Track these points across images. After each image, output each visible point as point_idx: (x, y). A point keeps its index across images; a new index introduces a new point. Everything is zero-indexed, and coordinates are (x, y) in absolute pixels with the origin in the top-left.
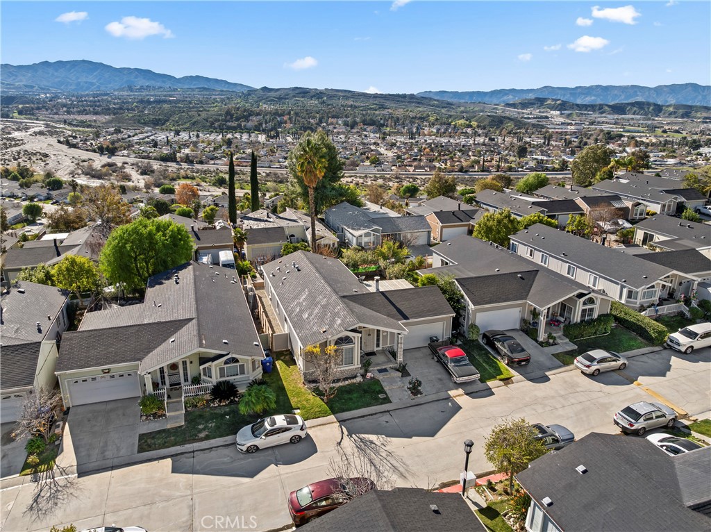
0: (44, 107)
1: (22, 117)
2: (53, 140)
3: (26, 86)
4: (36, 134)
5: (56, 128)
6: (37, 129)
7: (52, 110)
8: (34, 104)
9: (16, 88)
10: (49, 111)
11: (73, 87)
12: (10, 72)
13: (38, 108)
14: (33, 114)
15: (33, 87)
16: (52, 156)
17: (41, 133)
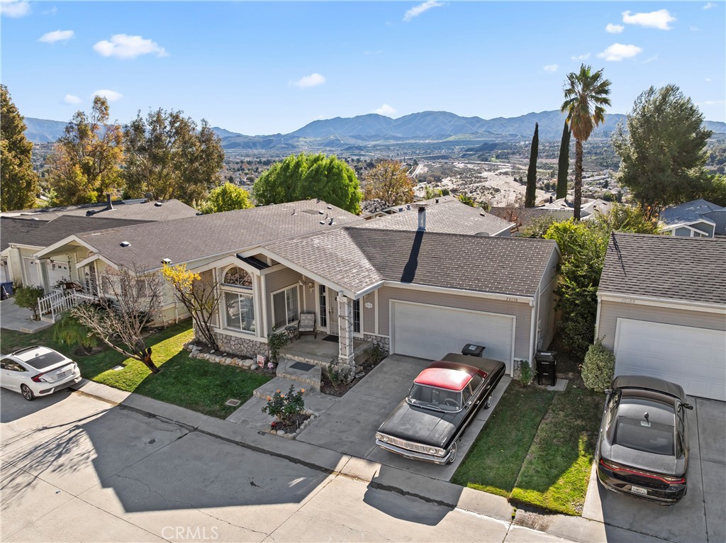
0: (518, 152)
1: (497, 161)
2: (510, 179)
3: (511, 135)
4: (500, 173)
5: (521, 169)
6: (504, 170)
7: (524, 154)
8: (511, 149)
9: (503, 137)
10: (522, 155)
11: (552, 135)
12: (502, 124)
13: (513, 153)
14: (507, 158)
15: (516, 136)
16: (502, 191)
17: (506, 173)
